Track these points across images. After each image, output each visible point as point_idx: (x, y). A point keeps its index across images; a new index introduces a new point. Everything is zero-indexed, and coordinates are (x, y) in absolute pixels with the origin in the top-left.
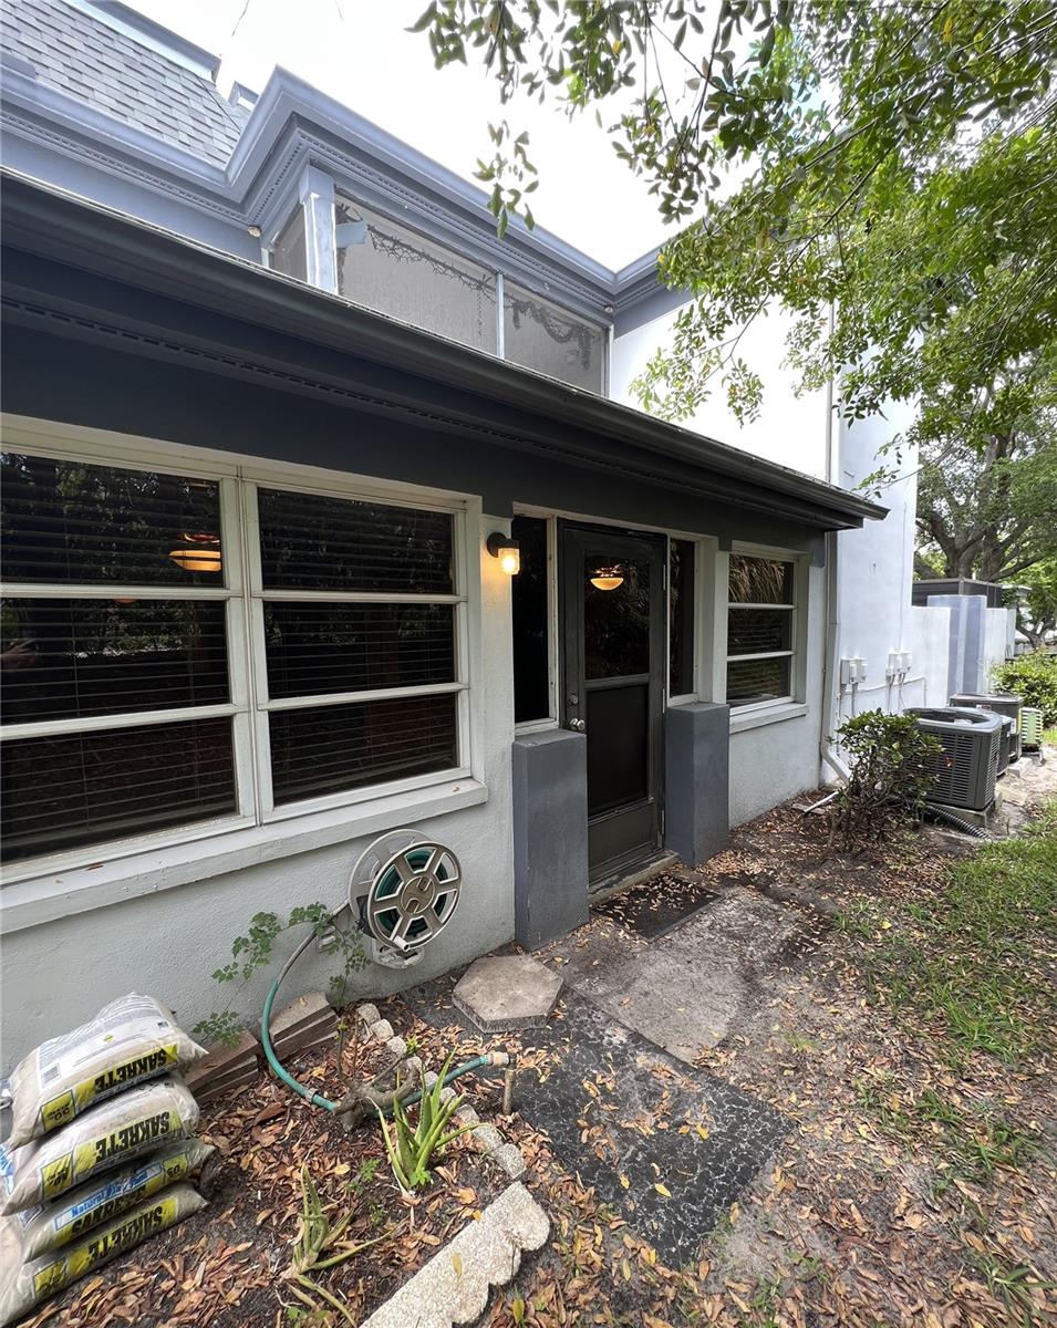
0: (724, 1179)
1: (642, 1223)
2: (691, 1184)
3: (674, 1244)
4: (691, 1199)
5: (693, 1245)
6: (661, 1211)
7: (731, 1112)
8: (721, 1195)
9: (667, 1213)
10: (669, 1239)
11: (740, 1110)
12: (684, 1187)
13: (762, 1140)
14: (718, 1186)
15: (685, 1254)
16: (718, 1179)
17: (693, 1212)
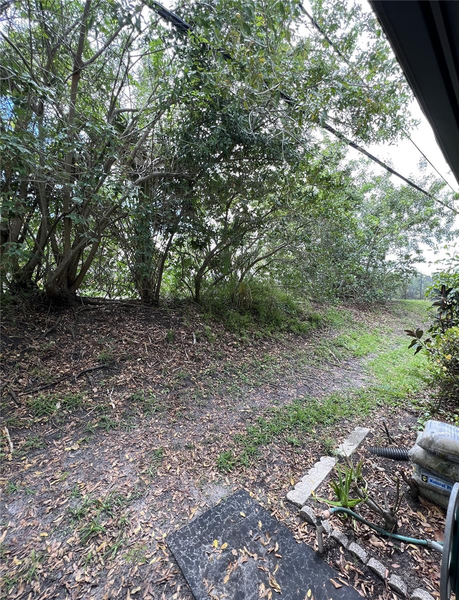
0: (217, 514)
1: (253, 504)
2: (231, 515)
3: (243, 496)
4: (233, 510)
5: (237, 494)
6: (245, 508)
7: (194, 556)
8: (221, 508)
9: (243, 506)
10: (245, 499)
11: (189, 555)
12: (234, 515)
13: (189, 534)
14: (220, 511)
15: (241, 493)
16: (219, 515)
17: (234, 505)
